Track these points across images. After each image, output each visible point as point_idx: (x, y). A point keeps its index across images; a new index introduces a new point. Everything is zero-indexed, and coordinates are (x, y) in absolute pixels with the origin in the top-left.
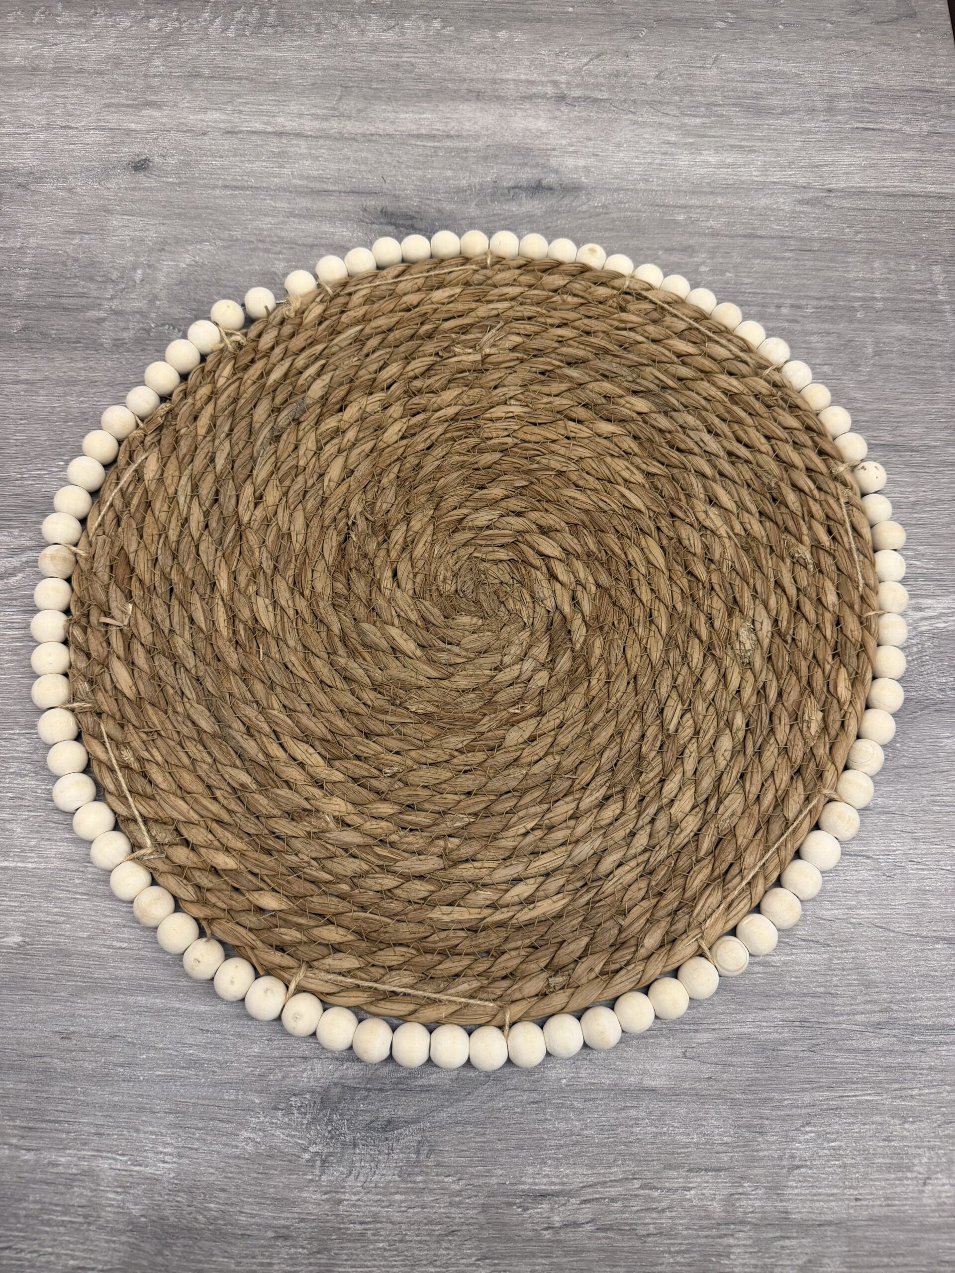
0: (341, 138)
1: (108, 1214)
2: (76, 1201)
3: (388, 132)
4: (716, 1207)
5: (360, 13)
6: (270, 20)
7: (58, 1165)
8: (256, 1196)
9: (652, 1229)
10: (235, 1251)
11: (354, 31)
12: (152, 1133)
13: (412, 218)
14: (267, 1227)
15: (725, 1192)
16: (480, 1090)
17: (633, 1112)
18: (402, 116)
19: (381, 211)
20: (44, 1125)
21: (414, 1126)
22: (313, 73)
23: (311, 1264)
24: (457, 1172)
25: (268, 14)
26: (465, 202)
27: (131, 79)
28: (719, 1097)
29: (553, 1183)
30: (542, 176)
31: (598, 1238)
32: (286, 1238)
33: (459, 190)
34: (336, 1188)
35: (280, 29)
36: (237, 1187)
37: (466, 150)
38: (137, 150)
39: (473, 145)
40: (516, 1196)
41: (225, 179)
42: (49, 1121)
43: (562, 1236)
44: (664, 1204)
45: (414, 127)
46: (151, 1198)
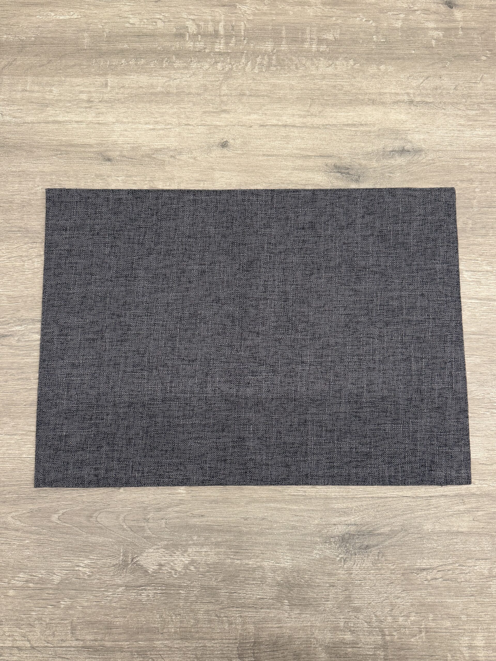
0: (313, 127)
1: (269, 580)
2: (257, 576)
3: (334, 123)
4: (486, 572)
5: (315, 57)
6: (274, 62)
7: (249, 564)
8: (322, 573)
9: (463, 580)
10: (316, 591)
11: (313, 68)
12: (282, 552)
13: (348, 169)
14: (326, 583)
15: (489, 567)
16: (399, 534)
17: (455, 540)
18: (340, 114)
19: (334, 166)
20: (242, 551)
21: (376, 547)
22: (297, 92)
23: (343, 595)
24: (393, 562)
25: (272, 59)
26: (371, 159)
27: (213, 98)
28: (486, 534)
29: (427, 565)
30: (405, 144)
31: (444, 583)
32: (333, 586)
33: (368, 153)
34: (349, 569)
35: (279, 67)
36: (314, 570)
37: (370, 132)
38: (222, 136)
39: (373, 129)
40: (414, 570)
41: (263, 151)
42: (244, 549)
43: (431, 583)
44: (467, 571)
45: (345, 120)
46: (284, 575)
